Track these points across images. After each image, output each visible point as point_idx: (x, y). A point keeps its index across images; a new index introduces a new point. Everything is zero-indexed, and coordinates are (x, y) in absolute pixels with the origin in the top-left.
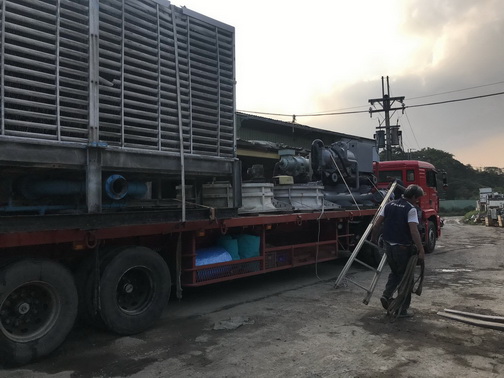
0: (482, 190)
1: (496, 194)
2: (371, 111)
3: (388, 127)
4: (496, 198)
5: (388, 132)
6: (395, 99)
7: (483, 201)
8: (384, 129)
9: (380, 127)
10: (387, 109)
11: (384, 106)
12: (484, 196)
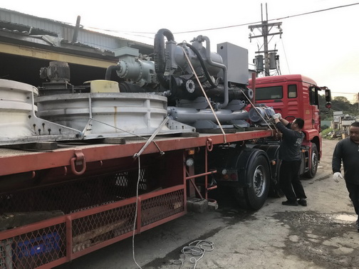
0: (335, 113)
1: (347, 115)
2: (251, 37)
3: (266, 52)
4: (347, 119)
5: (266, 57)
6: (273, 25)
7: (336, 121)
8: (263, 54)
9: (259, 52)
10: (265, 34)
11: (263, 32)
12: (337, 117)
